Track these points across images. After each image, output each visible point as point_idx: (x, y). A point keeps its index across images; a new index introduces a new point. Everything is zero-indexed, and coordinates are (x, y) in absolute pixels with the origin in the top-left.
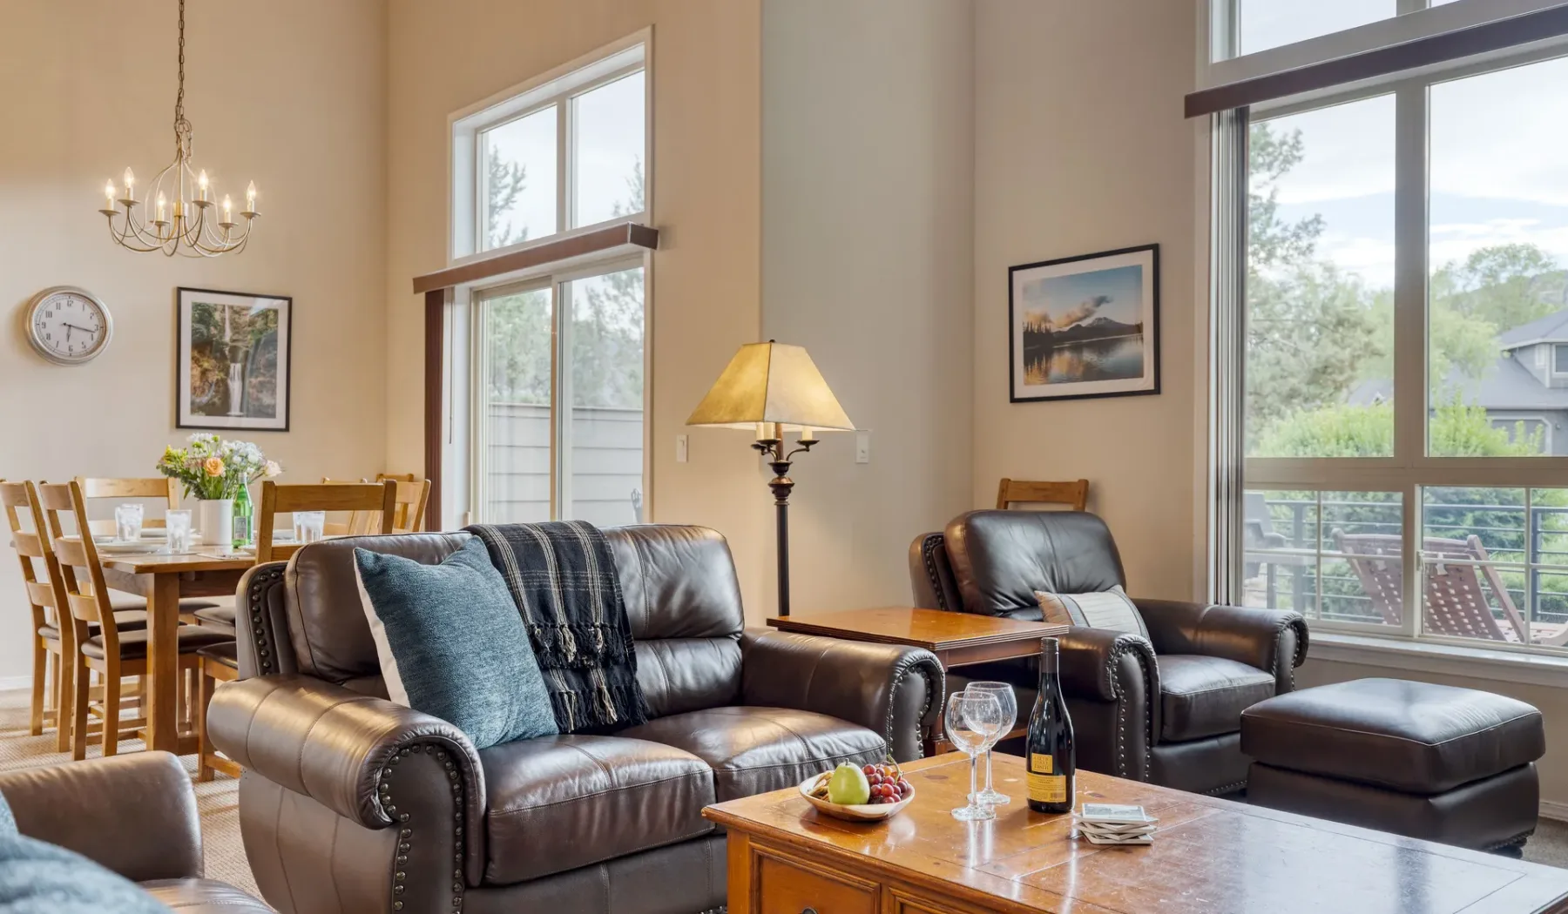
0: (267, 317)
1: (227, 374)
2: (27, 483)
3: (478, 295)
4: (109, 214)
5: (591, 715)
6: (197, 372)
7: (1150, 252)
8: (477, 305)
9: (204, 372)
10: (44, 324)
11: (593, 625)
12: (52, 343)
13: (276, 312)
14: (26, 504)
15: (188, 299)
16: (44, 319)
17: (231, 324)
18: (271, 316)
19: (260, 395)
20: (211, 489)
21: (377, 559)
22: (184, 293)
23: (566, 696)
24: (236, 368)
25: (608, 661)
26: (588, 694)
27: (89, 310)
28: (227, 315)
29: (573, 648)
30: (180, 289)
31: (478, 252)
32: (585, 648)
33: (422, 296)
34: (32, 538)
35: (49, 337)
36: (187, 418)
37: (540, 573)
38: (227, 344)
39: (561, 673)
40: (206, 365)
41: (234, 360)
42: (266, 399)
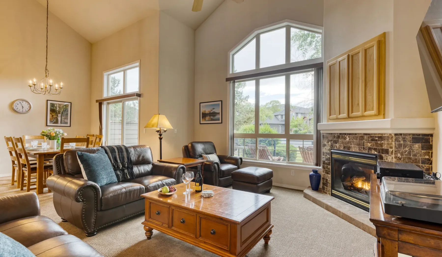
0: (66, 106)
1: (58, 116)
2: (11, 137)
3: (108, 103)
4: (30, 86)
5: (125, 178)
6: (51, 116)
7: (221, 102)
8: (108, 105)
9: (52, 116)
10: (17, 106)
11: (125, 162)
12: (18, 109)
13: (68, 105)
14: (10, 141)
15: (49, 102)
16: (16, 105)
17: (59, 107)
18: (67, 106)
19: (65, 120)
20: (52, 138)
21: (81, 153)
22: (48, 101)
23: (120, 175)
24: (59, 115)
25: (128, 168)
26: (124, 174)
27: (27, 104)
28: (58, 105)
29: (121, 166)
30: (47, 100)
31: (109, 96)
32: (123, 166)
33: (98, 103)
34: (12, 148)
35: (18, 108)
36: (49, 124)
37: (115, 154)
38: (57, 111)
39: (119, 171)
40: (53, 114)
41: (59, 114)
42: (66, 121)
